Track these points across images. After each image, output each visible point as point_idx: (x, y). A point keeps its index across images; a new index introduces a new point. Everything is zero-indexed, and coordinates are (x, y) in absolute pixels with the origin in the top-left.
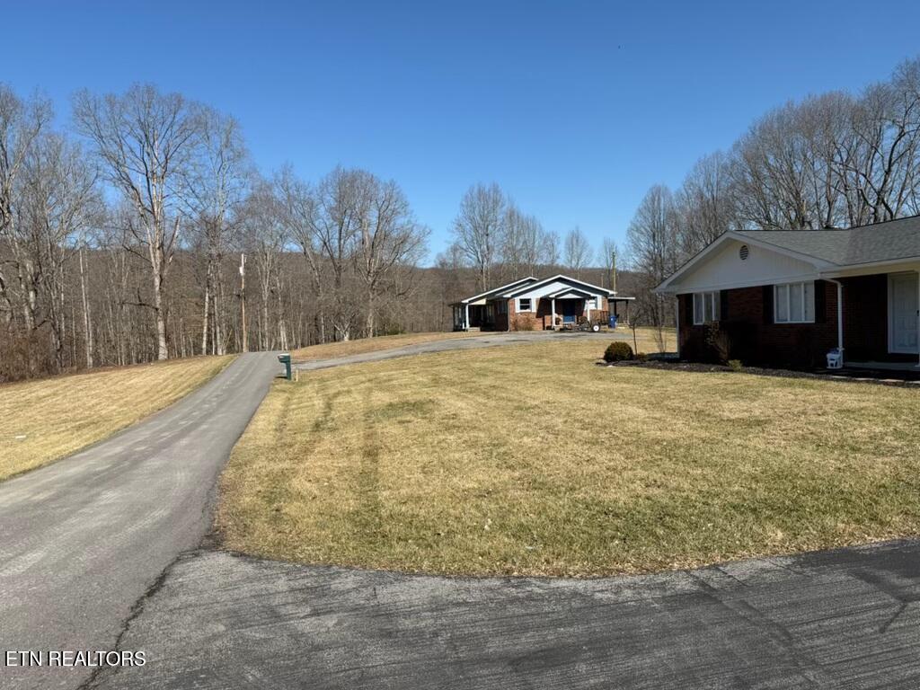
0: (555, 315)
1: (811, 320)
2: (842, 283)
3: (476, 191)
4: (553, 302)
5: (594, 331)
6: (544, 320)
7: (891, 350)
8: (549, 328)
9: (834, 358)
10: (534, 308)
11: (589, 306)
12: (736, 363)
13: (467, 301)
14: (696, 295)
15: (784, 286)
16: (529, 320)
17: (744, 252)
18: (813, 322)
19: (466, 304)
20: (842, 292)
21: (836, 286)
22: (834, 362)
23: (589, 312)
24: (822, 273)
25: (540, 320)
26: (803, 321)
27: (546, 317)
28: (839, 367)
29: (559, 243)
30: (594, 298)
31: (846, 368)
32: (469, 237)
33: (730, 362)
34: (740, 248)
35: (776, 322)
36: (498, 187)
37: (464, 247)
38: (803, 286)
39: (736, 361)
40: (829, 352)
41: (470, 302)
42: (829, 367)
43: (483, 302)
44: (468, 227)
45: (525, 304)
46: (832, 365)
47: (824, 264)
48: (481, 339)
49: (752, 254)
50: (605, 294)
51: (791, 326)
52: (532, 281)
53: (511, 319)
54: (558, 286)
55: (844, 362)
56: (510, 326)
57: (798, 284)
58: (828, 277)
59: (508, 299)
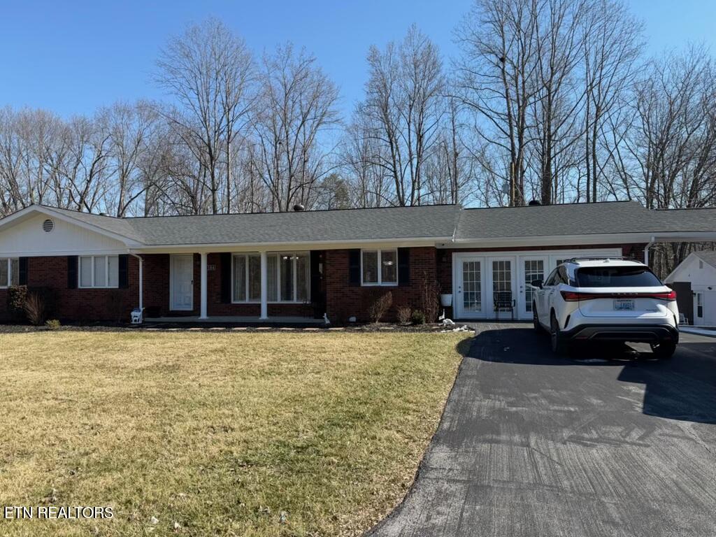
1: (115, 284)
2: (143, 258)
7: (172, 308)
9: (137, 315)
12: (56, 323)
15: (89, 257)
17: (48, 225)
18: (117, 287)
20: (143, 265)
21: (138, 260)
22: (137, 318)
24: (130, 249)
26: (107, 286)
28: (140, 322)
31: (146, 322)
33: (48, 322)
34: (43, 221)
35: (79, 287)
38: (107, 259)
39: (55, 321)
40: (132, 311)
42: (133, 322)
46: (135, 321)
47: (133, 243)
49: (57, 228)
51: (96, 290)
55: (143, 317)
57: (103, 257)
58: (134, 253)
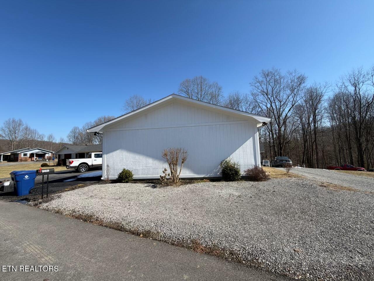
0: (35, 157)
3: (12, 120)
4: (35, 154)
5: (46, 161)
6: (32, 159)
8: (33, 161)
10: (28, 156)
11: (47, 155)
13: (2, 154)
14: (61, 155)
15: (72, 154)
16: (26, 159)
19: (2, 155)
23: (46, 157)
25: (30, 159)
27: (32, 158)
29: (45, 137)
30: (48, 153)
32: (6, 133)
36: (21, 120)
37: (4, 136)
41: (3, 154)
43: (9, 154)
44: (7, 130)
45: (25, 155)
48: (7, 164)
50: (52, 153)
52: (29, 149)
53: (19, 158)
54: (37, 151)
56: (19, 160)
57: (74, 154)
59: (19, 153)
